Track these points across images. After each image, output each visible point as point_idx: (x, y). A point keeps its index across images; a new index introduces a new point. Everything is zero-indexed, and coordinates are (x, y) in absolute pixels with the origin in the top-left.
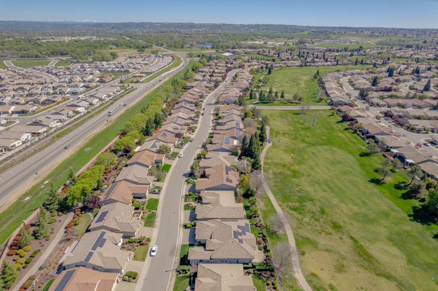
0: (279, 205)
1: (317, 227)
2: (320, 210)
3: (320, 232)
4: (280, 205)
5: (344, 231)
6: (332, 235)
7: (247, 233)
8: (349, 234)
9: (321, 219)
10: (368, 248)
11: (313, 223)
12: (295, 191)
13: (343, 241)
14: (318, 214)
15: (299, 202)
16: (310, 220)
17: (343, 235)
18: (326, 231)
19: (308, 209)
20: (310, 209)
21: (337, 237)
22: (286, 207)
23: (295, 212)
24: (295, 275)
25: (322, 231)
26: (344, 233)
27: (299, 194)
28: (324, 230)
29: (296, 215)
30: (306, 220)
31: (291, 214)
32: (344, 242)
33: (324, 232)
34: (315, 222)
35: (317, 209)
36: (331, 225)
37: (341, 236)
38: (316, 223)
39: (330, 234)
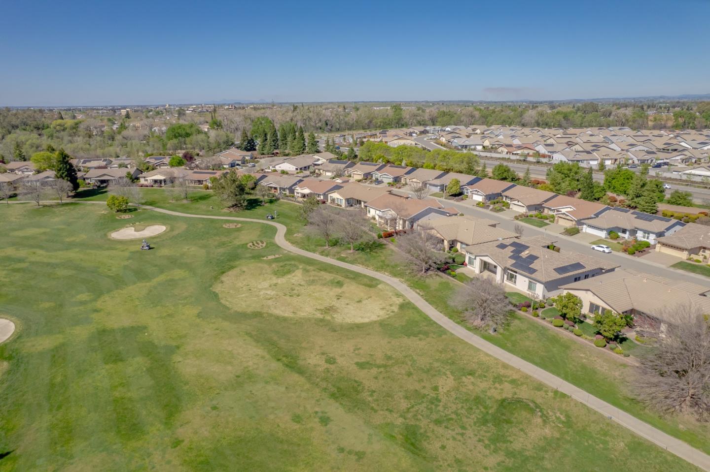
1: (403, 372)
2: (425, 444)
3: (390, 362)
5: (324, 385)
6: (357, 364)
7: (514, 261)
8: (309, 379)
9: (404, 405)
10: (263, 357)
11: (422, 380)
13: (324, 357)
14: (423, 423)
16: (436, 388)
17: (328, 370)
18: (374, 371)
20: (462, 435)
21: (340, 360)
22: (539, 401)
24: (398, 279)
25: (385, 366)
26: (325, 379)
28: (382, 369)
29: (486, 384)
30: (446, 383)
31: (498, 380)
32: (323, 354)
33: (379, 367)
34: (418, 386)
35: (439, 445)
36: (365, 395)
37: (332, 367)
38: (412, 385)
39: (361, 366)
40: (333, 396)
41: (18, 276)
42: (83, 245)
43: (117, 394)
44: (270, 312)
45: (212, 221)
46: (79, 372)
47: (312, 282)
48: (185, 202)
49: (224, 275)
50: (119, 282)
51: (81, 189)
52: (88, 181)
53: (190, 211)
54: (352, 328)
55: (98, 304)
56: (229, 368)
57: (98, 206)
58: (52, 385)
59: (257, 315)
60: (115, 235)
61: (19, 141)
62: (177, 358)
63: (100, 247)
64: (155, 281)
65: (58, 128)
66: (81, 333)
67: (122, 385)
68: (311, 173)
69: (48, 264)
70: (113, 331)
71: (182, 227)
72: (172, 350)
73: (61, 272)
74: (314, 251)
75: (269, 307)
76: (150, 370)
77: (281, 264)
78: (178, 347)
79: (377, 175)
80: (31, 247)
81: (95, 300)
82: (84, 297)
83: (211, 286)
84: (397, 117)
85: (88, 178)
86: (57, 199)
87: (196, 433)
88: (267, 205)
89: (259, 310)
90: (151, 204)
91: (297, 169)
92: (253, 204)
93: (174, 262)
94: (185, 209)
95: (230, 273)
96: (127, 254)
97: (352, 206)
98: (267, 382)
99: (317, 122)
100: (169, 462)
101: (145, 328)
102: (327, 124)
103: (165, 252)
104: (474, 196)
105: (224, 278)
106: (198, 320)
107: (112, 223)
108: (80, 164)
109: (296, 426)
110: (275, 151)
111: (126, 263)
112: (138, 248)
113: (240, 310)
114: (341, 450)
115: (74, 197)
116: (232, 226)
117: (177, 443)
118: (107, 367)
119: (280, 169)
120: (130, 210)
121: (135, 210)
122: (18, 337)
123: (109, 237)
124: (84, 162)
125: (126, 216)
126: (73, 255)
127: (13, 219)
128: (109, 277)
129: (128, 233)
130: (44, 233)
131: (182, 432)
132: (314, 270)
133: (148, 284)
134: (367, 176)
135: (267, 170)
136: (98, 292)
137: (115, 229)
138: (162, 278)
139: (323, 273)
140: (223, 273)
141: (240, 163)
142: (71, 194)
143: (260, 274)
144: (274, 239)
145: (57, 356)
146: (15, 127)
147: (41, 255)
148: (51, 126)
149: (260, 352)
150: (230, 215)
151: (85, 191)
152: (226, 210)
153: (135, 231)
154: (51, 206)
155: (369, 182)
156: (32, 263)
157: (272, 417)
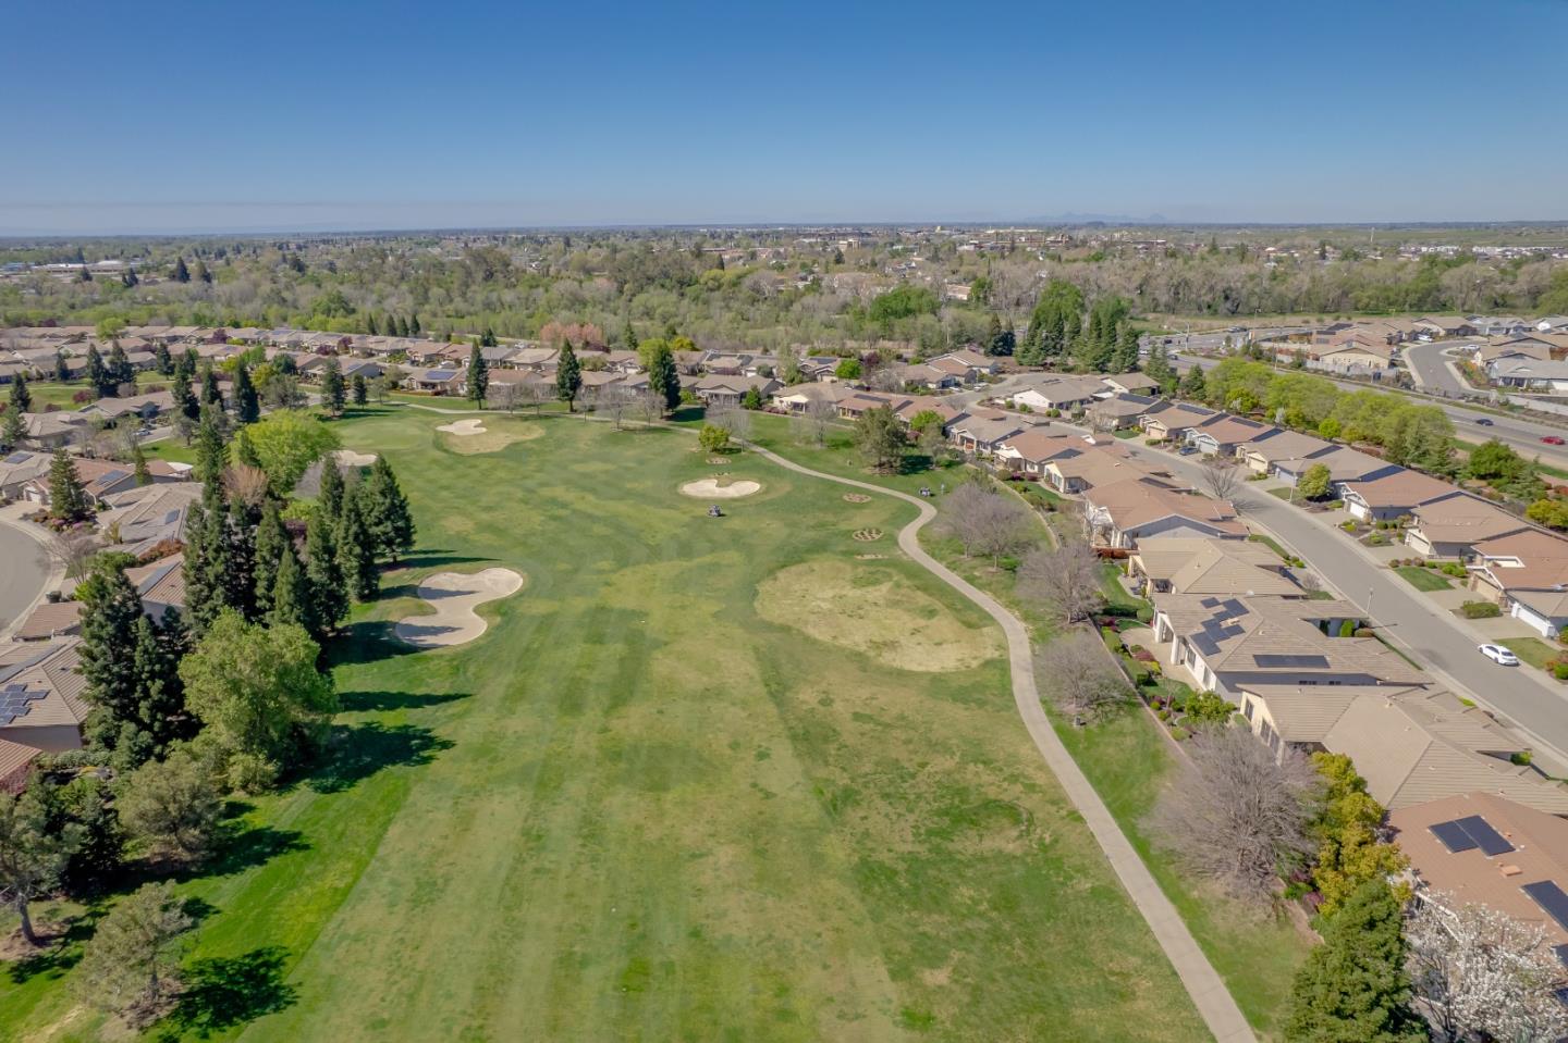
0: (1080, 819)
1: (903, 738)
2: (849, 810)
3: (899, 723)
4: (1076, 817)
5: (794, 723)
6: (856, 714)
8: (783, 712)
9: (867, 769)
11: (916, 752)
12: (956, 955)
13: (822, 696)
15: (950, 857)
17: (813, 711)
18: (869, 727)
19: (912, 818)
20: (899, 817)
21: (837, 704)
22: (1039, 815)
23: (992, 793)
24: (1025, 626)
25: (887, 725)
26: (801, 719)
27: (931, 923)
28: (880, 728)
29: (992, 778)
31: (1014, 779)
32: (824, 692)
33: (879, 724)
34: (904, 756)
36: (832, 747)
37: (822, 709)
39: (858, 717)
40: (794, 738)
41: (553, 525)
42: (643, 497)
43: (578, 673)
44: (804, 630)
45: (834, 485)
46: (556, 643)
47: (895, 604)
48: (818, 447)
49: (784, 570)
50: (655, 553)
51: (682, 407)
52: (699, 394)
53: (815, 465)
54: (891, 673)
55: (614, 578)
56: (705, 679)
57: (689, 438)
58: (527, 650)
59: (785, 629)
60: (689, 489)
61: (649, 305)
62: (658, 654)
63: (659, 503)
64: (697, 561)
65: (710, 284)
66: (580, 604)
67: (588, 666)
68: (1074, 415)
69: (590, 516)
70: (612, 610)
71: (784, 487)
72: (658, 645)
73: (599, 529)
74: (940, 559)
75: (806, 623)
76: (622, 660)
77: (872, 569)
78: (666, 644)
79: (1194, 435)
80: (584, 489)
81: (614, 571)
82: (605, 565)
83: (758, 582)
84: (1422, 285)
85: (699, 389)
86: (644, 420)
87: (627, 727)
88: (939, 470)
89: (790, 624)
90: (766, 444)
91: (1051, 405)
92: (918, 464)
93: (737, 540)
94: (810, 459)
95: (793, 568)
96: (686, 518)
97: (1077, 492)
98: (733, 704)
99: (1203, 292)
100: (587, 743)
101: (646, 614)
102: (1227, 298)
103: (735, 523)
104: (1353, 505)
105: (781, 575)
106: (710, 620)
107: (695, 468)
108: (704, 362)
109: (728, 752)
110: (1050, 360)
111: (678, 531)
112: (702, 511)
113: (767, 618)
114: (754, 785)
115: (669, 418)
116: (856, 498)
117: (605, 730)
118: (584, 646)
119: (1021, 401)
120: (731, 451)
121: (739, 451)
122: (520, 595)
123: (679, 491)
124: (710, 359)
125: (720, 460)
126: (622, 508)
127: (581, 445)
128: (647, 545)
129: (706, 488)
130: (606, 472)
131: (617, 725)
132: (909, 587)
133: (685, 564)
134: (1176, 434)
135: (997, 401)
136: (623, 561)
137: (693, 479)
138: (708, 559)
139: (919, 593)
140: (783, 567)
141: (962, 380)
142: (666, 414)
143: (832, 579)
144: (900, 528)
145: (546, 623)
146: (651, 279)
147: (589, 503)
148: (702, 281)
149: (754, 671)
150: (867, 480)
151: (689, 410)
152: (868, 471)
153: (718, 485)
154: (634, 430)
155: (1171, 448)
156: (574, 511)
157: (710, 736)
